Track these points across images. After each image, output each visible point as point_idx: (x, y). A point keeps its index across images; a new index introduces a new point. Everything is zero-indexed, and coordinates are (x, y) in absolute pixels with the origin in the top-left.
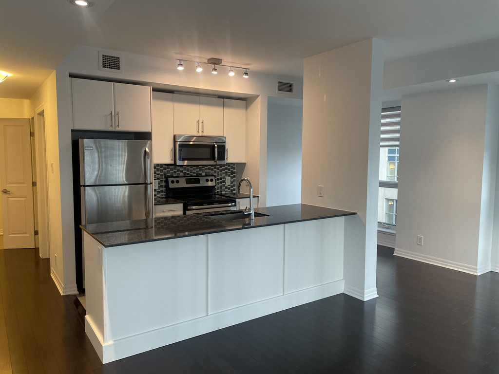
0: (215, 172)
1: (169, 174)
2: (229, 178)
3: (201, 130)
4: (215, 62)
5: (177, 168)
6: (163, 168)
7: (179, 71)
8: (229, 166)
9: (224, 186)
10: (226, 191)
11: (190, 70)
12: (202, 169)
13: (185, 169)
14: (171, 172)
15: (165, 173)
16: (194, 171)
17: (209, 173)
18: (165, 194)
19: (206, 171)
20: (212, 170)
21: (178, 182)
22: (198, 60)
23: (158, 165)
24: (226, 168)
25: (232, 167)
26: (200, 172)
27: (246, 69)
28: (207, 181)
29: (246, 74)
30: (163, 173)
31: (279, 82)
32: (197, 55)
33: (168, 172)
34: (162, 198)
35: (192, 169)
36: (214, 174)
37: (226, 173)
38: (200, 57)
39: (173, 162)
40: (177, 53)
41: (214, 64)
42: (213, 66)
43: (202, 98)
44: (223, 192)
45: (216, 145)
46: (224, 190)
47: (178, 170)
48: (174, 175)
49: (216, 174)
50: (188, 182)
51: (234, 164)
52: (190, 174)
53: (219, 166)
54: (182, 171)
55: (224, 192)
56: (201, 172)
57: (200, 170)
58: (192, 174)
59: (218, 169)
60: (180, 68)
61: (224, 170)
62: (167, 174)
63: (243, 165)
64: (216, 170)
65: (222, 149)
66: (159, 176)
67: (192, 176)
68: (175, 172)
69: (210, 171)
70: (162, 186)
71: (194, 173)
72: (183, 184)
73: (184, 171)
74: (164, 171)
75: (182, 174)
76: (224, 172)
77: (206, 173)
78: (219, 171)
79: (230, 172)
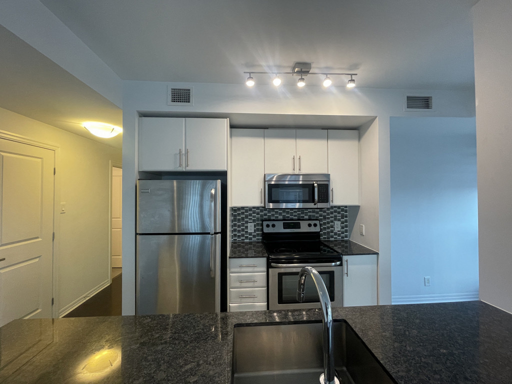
0: (321, 215)
1: (267, 217)
2: (339, 223)
3: (297, 167)
8: (339, 208)
9: (332, 231)
10: (335, 238)
12: (305, 211)
13: (284, 212)
14: (268, 214)
15: (262, 216)
16: (294, 214)
17: (314, 216)
19: (309, 214)
21: (273, 226)
24: (335, 211)
25: (343, 210)
26: (302, 215)
27: (351, 75)
28: (310, 225)
30: (259, 216)
33: (265, 215)
34: (258, 243)
36: (320, 218)
37: (336, 216)
39: (263, 205)
41: (301, 72)
42: (299, 76)
44: (331, 239)
45: (316, 185)
46: (332, 237)
47: (277, 213)
48: (272, 218)
49: (322, 218)
50: (286, 226)
51: (346, 207)
52: (290, 217)
54: (280, 214)
55: (333, 239)
56: (304, 215)
57: (302, 213)
58: (293, 217)
60: (250, 83)
61: (332, 213)
62: (265, 217)
63: (356, 209)
64: (322, 213)
66: (256, 218)
67: (292, 220)
68: (273, 215)
69: (315, 214)
70: (258, 230)
71: (295, 216)
72: (279, 228)
73: (283, 214)
74: (261, 213)
75: (280, 217)
76: (333, 215)
77: (310, 216)
78: (326, 214)
79: (340, 215)
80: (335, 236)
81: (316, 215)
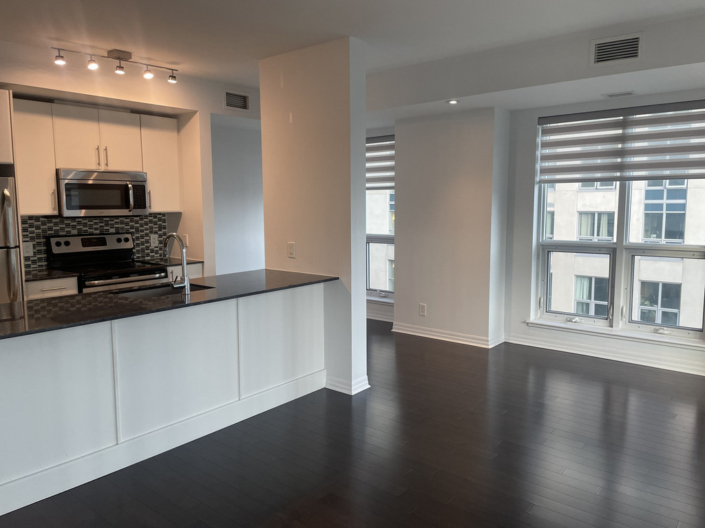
0: (132, 228)
1: (53, 232)
2: (157, 236)
3: (103, 162)
4: (121, 57)
5: (66, 222)
6: (40, 223)
7: (58, 67)
8: (155, 217)
9: (147, 248)
10: (153, 256)
11: (77, 66)
12: (110, 222)
13: (79, 223)
14: (54, 228)
15: (44, 231)
16: (95, 227)
17: (122, 228)
18: (46, 263)
19: (115, 226)
20: (127, 224)
21: (67, 244)
22: (89, 51)
23: (31, 218)
24: (151, 221)
25: (160, 220)
26: (106, 228)
27: (172, 70)
28: (119, 240)
29: (173, 77)
30: (40, 231)
31: (227, 93)
32: (87, 42)
33: (50, 229)
34: (40, 271)
35: (92, 223)
36: (131, 230)
37: (151, 228)
38: (93, 47)
39: (56, 213)
40: (52, 39)
41: (119, 59)
42: (117, 62)
43: (103, 112)
44: (146, 258)
45: (130, 186)
46: (148, 255)
47: (68, 225)
48: (61, 234)
49: (134, 230)
50: (85, 243)
51: (164, 215)
52: (90, 230)
53: (138, 218)
54: (74, 227)
55: (149, 258)
56: (108, 228)
57: (107, 225)
58: (93, 230)
59: (137, 222)
60: (60, 62)
61: (146, 224)
62: (49, 232)
63: (177, 215)
64: (133, 224)
65: (141, 191)
66: (34, 235)
67: (92, 234)
68: (62, 229)
69: (124, 225)
70: (39, 252)
71: (96, 229)
72: (76, 246)
73: (78, 227)
74: (42, 227)
75: (75, 232)
76: (148, 227)
77: (117, 228)
78: (138, 225)
79: (157, 226)
80: (151, 254)
81: (126, 227)
